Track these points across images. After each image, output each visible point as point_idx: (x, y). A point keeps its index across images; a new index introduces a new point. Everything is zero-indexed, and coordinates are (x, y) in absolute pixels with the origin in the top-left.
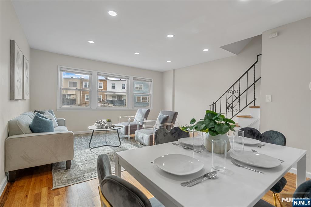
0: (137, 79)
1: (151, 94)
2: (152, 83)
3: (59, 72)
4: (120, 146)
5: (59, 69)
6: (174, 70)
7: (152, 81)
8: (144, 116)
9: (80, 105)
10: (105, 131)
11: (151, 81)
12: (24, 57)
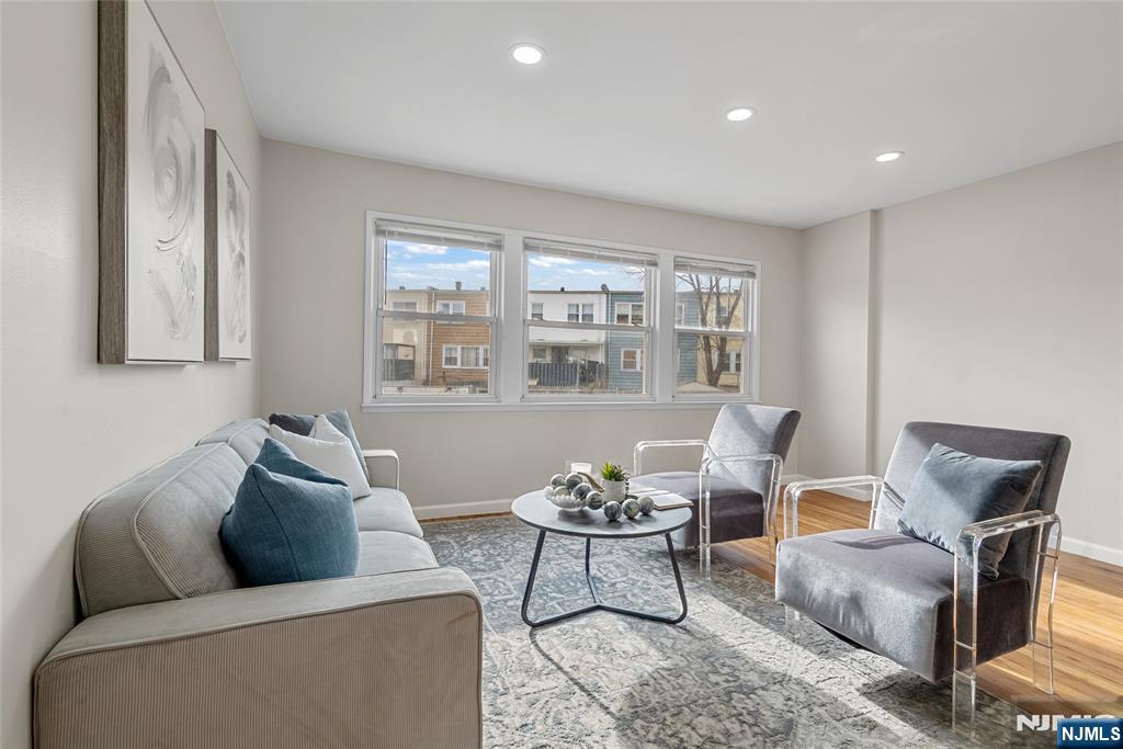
0: (694, 263)
1: (752, 333)
2: (754, 285)
3: (372, 240)
4: (683, 623)
5: (370, 228)
6: (876, 213)
7: (758, 273)
8: (769, 446)
9: (426, 383)
11: (752, 275)
12: (218, 141)
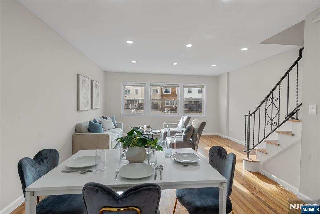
0: (188, 86)
5: (122, 84)
6: (228, 73)
7: (205, 87)
8: (184, 124)
10: (152, 135)
